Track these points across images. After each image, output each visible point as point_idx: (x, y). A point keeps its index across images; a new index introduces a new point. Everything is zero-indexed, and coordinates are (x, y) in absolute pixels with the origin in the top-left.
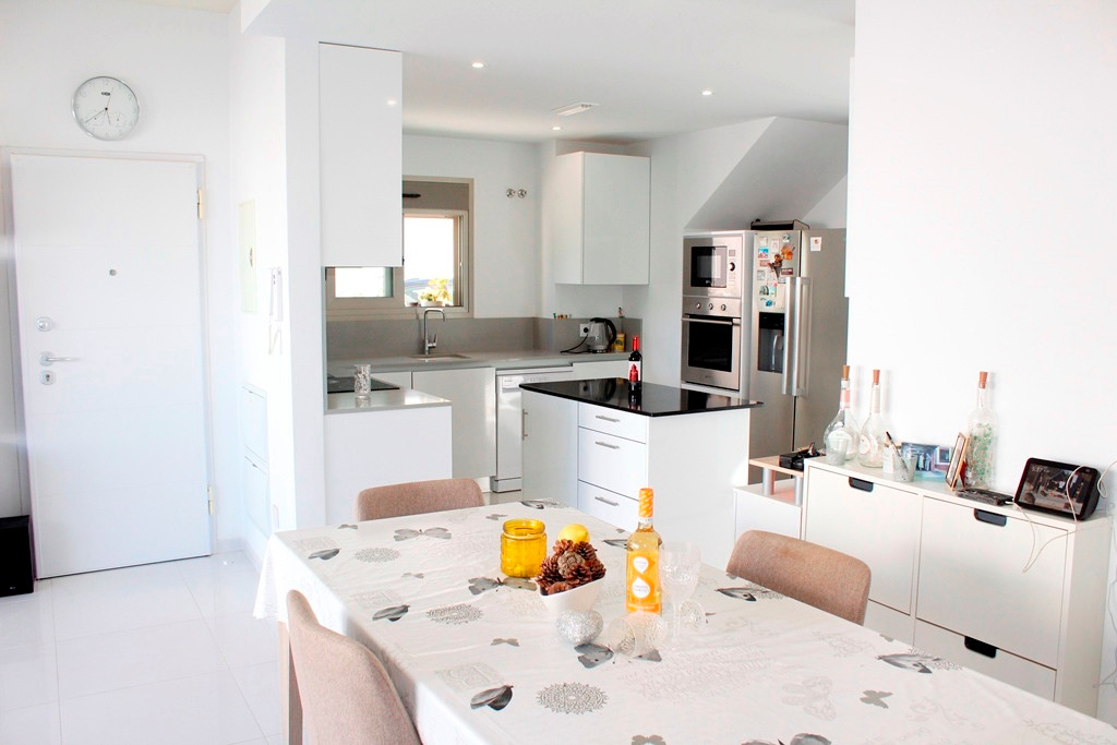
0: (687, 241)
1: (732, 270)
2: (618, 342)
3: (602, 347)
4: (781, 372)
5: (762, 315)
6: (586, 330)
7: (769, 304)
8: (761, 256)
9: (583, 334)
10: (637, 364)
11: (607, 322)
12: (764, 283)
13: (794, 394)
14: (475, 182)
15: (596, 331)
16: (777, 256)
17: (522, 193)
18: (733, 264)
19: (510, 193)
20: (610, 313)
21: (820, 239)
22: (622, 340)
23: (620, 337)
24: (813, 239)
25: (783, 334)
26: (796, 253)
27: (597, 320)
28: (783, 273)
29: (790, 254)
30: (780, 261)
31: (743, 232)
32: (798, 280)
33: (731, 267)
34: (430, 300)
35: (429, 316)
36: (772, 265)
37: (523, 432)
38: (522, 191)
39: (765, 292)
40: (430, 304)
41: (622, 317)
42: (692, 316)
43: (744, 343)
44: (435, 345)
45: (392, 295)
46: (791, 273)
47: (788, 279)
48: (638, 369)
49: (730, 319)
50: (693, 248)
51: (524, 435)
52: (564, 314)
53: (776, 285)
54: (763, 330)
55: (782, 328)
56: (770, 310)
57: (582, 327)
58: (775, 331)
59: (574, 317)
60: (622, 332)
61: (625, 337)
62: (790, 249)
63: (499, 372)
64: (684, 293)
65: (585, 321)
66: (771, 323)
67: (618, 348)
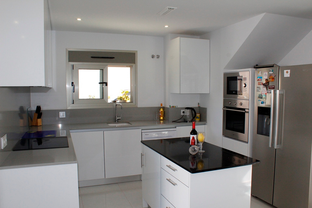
0: (225, 74)
1: (245, 87)
2: (197, 117)
3: (190, 120)
4: (269, 136)
5: (259, 108)
6: (183, 112)
7: (262, 103)
8: (258, 80)
9: (182, 114)
10: (195, 136)
11: (192, 109)
12: (260, 93)
13: (275, 147)
14: (138, 52)
15: (188, 113)
16: (267, 80)
17: (158, 57)
18: (245, 84)
19: (153, 57)
20: (194, 105)
21: (289, 71)
22: (199, 116)
23: (198, 115)
24: (285, 71)
25: (270, 117)
26: (276, 78)
27: (188, 108)
28: (270, 88)
29: (273, 79)
30: (268, 82)
31: (250, 69)
32: (278, 91)
33: (244, 85)
34: (121, 100)
35: (118, 106)
36: (264, 85)
37: (142, 164)
38: (158, 55)
39: (260, 97)
40: (121, 101)
41: (199, 107)
42: (227, 108)
43: (250, 121)
44: (120, 118)
45: (103, 98)
46: (274, 88)
47: (272, 91)
48: (196, 139)
49: (244, 109)
50: (227, 77)
51: (142, 165)
52: (174, 106)
53: (266, 94)
54: (260, 115)
55: (269, 115)
56: (263, 105)
57: (182, 111)
58: (266, 116)
59: (178, 107)
60: (199, 113)
61: (200, 116)
62: (273, 76)
63: (143, 131)
64: (224, 98)
65: (182, 108)
66: (264, 112)
67: (197, 120)
